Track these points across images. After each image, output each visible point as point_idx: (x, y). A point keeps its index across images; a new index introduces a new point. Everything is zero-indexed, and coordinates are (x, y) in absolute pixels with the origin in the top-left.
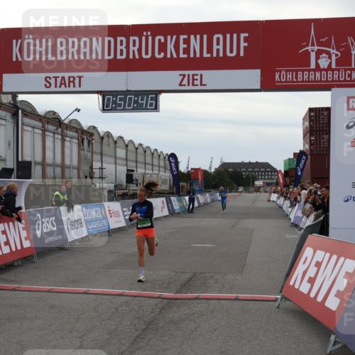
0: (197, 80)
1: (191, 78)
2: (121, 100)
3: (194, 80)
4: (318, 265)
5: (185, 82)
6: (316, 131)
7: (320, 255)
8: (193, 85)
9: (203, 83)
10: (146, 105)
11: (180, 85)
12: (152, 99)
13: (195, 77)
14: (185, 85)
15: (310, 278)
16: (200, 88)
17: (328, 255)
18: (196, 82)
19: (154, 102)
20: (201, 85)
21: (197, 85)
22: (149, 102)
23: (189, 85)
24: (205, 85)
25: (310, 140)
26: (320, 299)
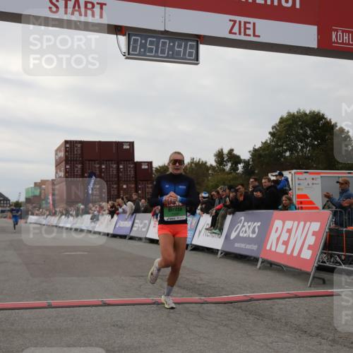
0: (249, 29)
1: (242, 25)
2: (151, 43)
3: (246, 28)
4: (289, 231)
5: (236, 29)
6: (71, 161)
7: (289, 224)
8: (245, 34)
9: (257, 34)
10: (185, 54)
11: (231, 32)
12: (191, 47)
13: (248, 26)
14: (235, 34)
15: (284, 241)
16: (252, 39)
17: (296, 223)
18: (248, 32)
19: (194, 51)
20: (254, 35)
21: (249, 35)
22: (188, 50)
23: (240, 33)
24: (259, 36)
25: (66, 169)
26: (295, 254)
